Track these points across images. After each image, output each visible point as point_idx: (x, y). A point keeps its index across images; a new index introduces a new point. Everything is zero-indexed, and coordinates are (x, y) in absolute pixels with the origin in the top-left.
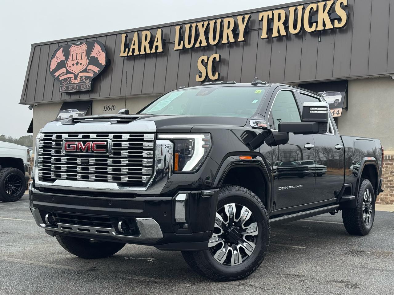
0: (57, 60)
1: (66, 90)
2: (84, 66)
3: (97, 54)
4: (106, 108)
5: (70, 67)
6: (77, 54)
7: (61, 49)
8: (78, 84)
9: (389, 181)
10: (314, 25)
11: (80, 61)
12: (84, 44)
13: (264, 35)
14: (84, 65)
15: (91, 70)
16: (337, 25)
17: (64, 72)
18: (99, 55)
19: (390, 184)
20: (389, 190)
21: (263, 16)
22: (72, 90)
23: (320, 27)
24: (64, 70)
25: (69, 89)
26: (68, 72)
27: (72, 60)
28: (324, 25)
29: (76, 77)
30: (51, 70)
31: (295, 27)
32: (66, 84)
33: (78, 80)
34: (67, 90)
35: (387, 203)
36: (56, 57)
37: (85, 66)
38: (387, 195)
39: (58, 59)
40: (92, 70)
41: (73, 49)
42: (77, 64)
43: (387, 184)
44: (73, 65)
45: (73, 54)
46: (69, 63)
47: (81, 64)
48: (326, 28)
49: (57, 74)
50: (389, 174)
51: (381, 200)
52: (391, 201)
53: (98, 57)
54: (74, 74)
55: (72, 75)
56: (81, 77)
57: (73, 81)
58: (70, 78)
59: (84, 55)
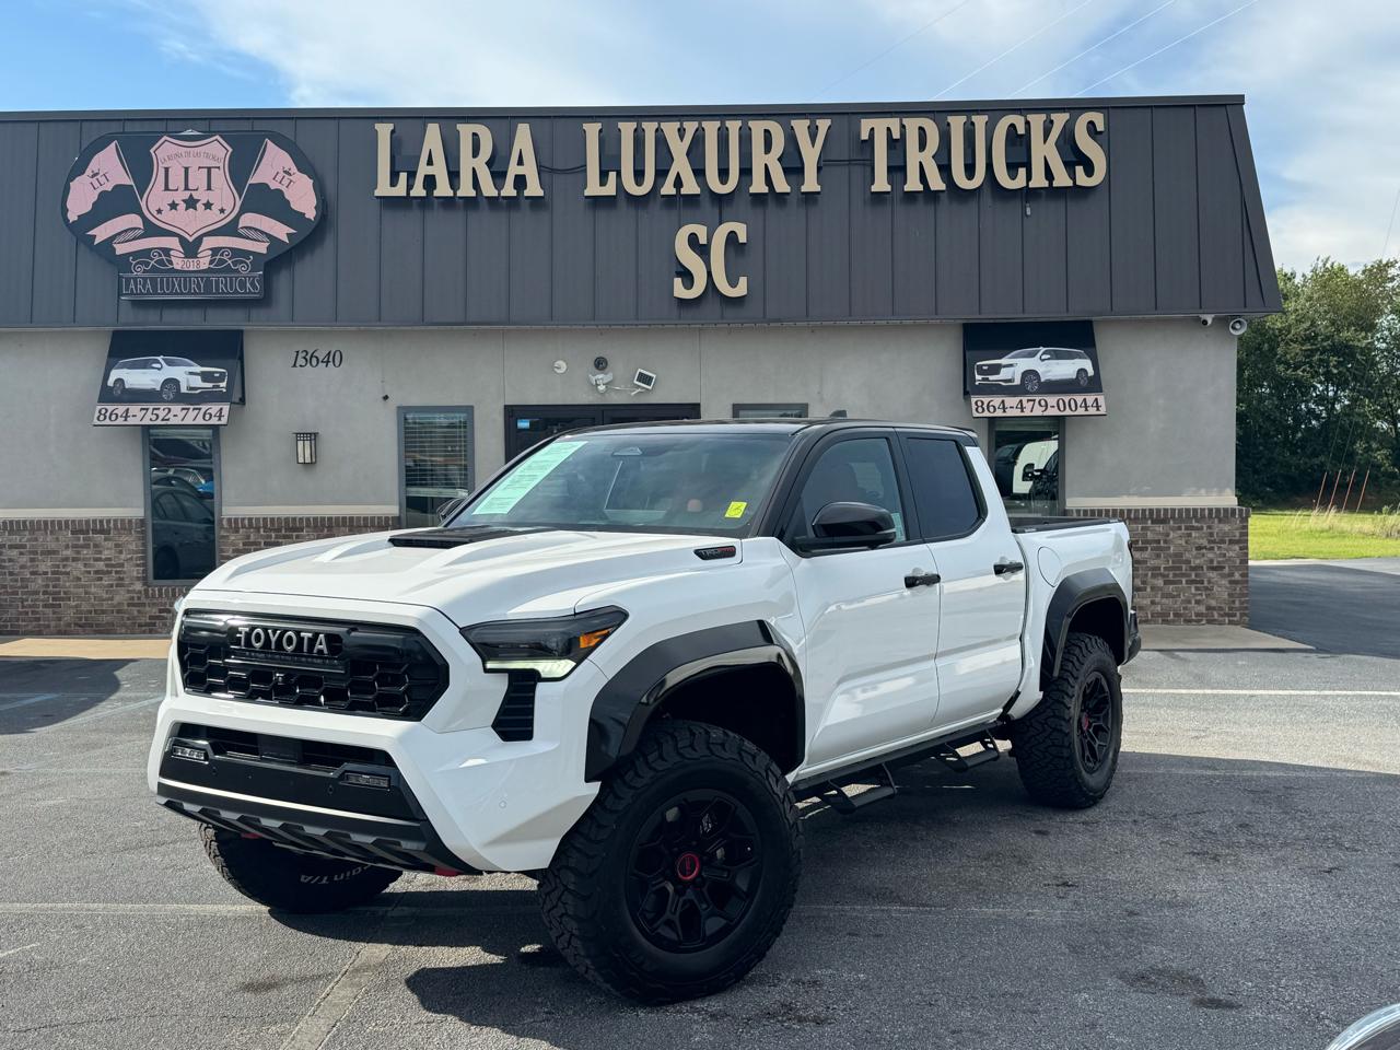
0: (96, 184)
1: (148, 293)
2: (223, 216)
3: (279, 178)
4: (304, 358)
5: (159, 211)
6: (186, 169)
7: (113, 145)
8: (202, 275)
9: (1193, 569)
10: (1022, 171)
11: (202, 196)
12: (217, 137)
13: (881, 184)
14: (222, 211)
15: (256, 230)
16: (1082, 180)
17: (135, 229)
18: (286, 182)
19: (1196, 576)
20: (1193, 590)
21: (872, 129)
22: (176, 293)
23: (1038, 181)
24: (133, 221)
25: (162, 289)
26: (151, 230)
27: (167, 188)
28: (1049, 175)
29: (191, 249)
30: (72, 217)
31: (970, 170)
32: (145, 271)
33: (204, 262)
34: (156, 293)
35: (1188, 621)
36: (89, 172)
37: (227, 213)
38: (1190, 602)
39: (103, 180)
40: (262, 232)
41: (166, 152)
42: (191, 203)
43: (1190, 575)
44: (173, 206)
45: (167, 170)
46: (155, 199)
47: (208, 206)
48: (1055, 184)
49: (101, 233)
50: (1194, 552)
51: (1175, 615)
52: (1197, 615)
53: (283, 188)
54: (183, 241)
55: (173, 243)
56: (215, 251)
57: (178, 262)
58: (166, 251)
59: (221, 179)
